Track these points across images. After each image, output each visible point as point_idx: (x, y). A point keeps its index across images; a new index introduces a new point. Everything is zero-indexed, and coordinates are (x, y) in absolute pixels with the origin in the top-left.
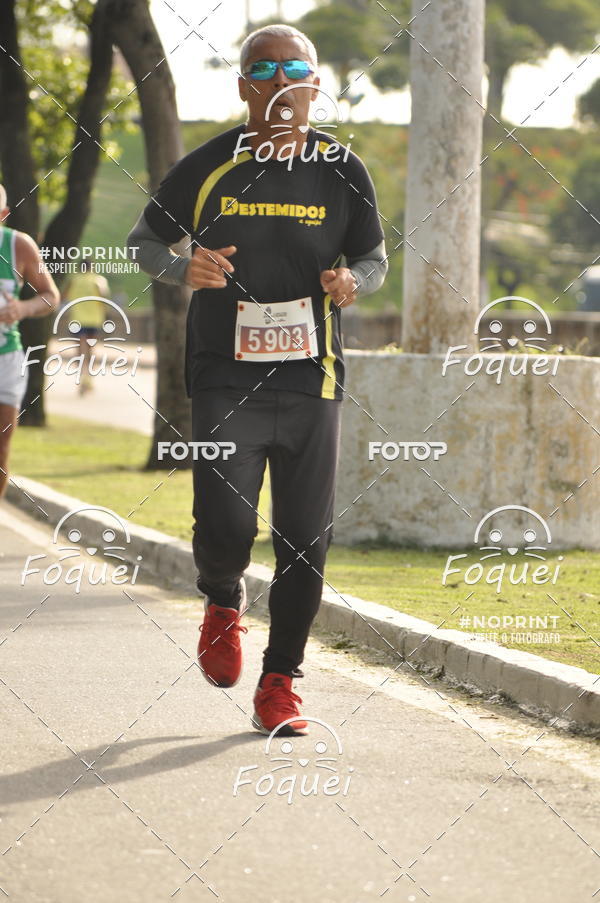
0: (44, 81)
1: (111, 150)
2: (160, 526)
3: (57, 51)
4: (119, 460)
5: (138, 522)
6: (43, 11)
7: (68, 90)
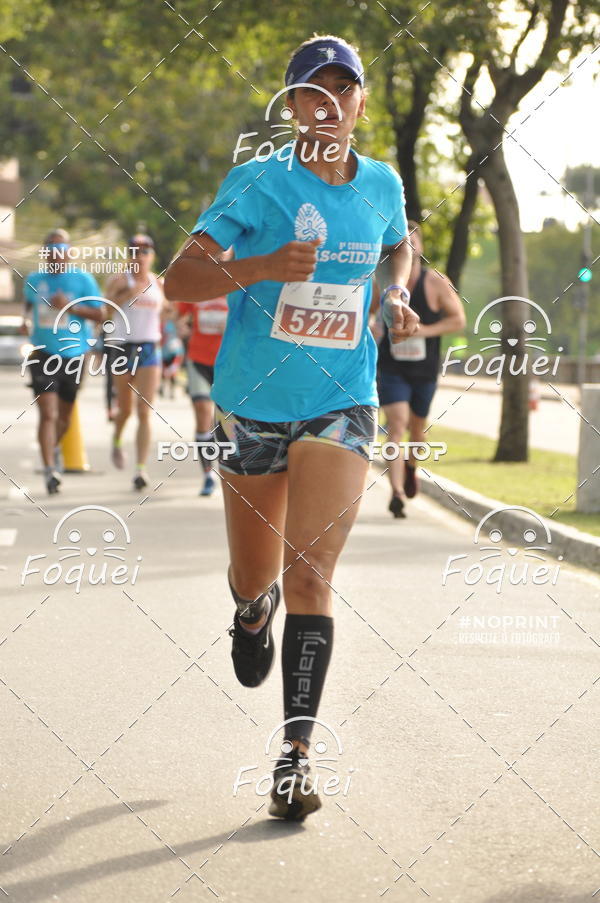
0: (431, 207)
1: (475, 250)
2: (503, 499)
3: (442, 187)
4: (475, 454)
5: (488, 496)
6: (433, 159)
7: (447, 210)
